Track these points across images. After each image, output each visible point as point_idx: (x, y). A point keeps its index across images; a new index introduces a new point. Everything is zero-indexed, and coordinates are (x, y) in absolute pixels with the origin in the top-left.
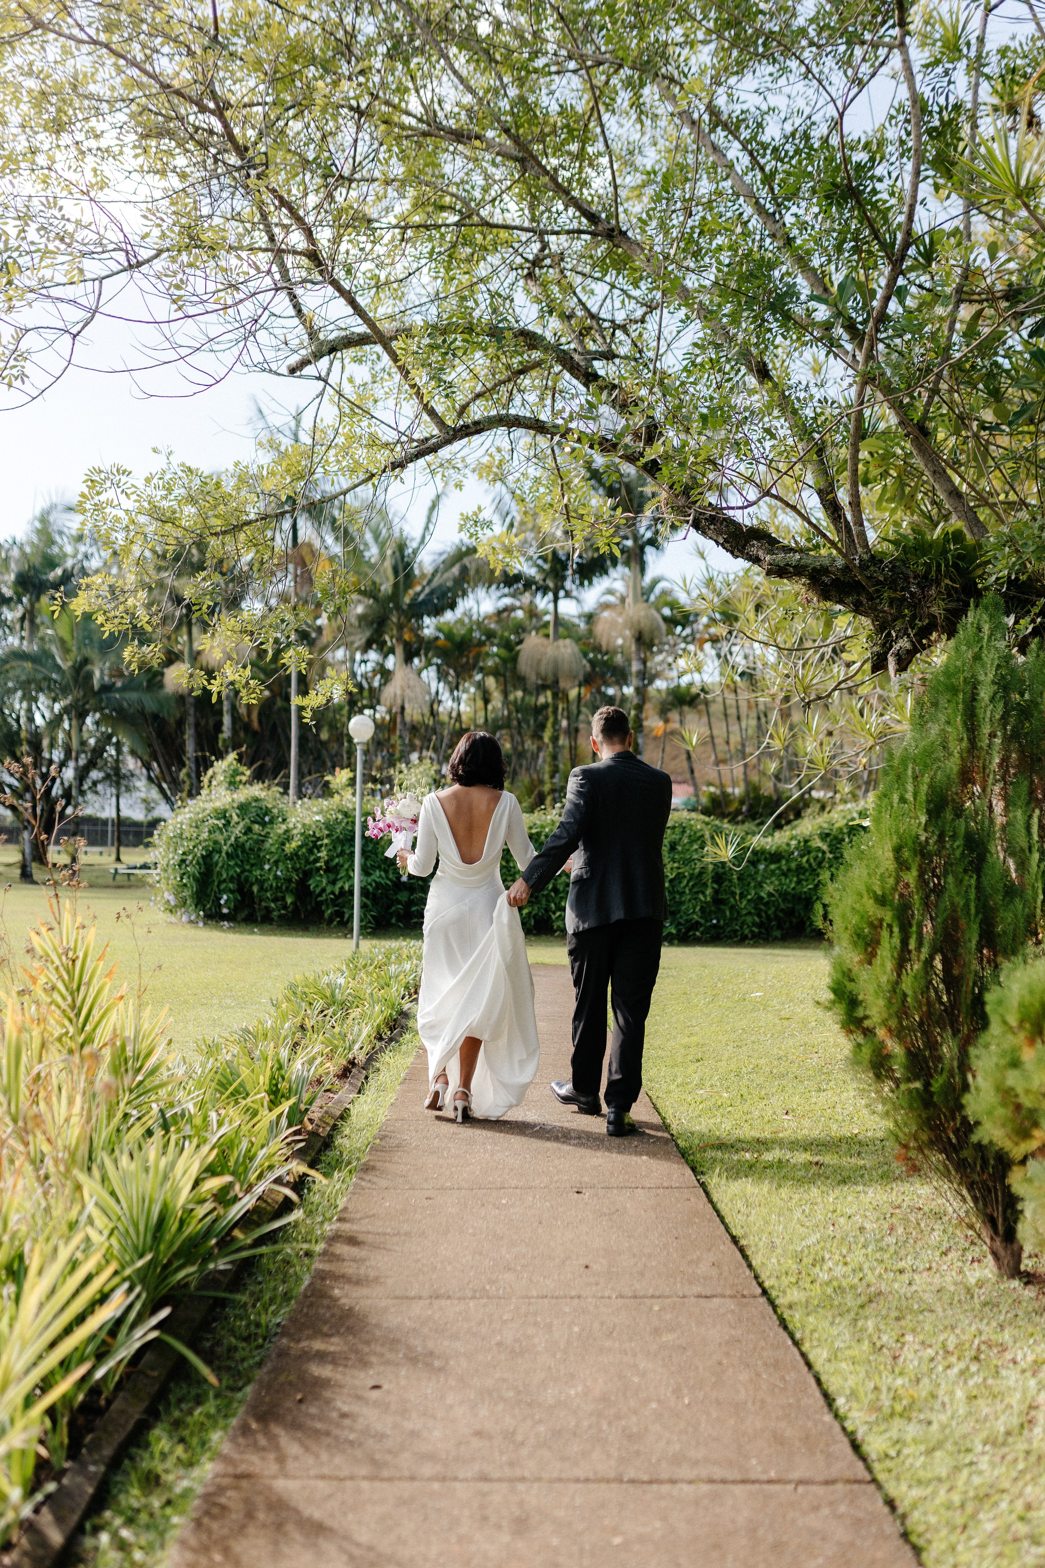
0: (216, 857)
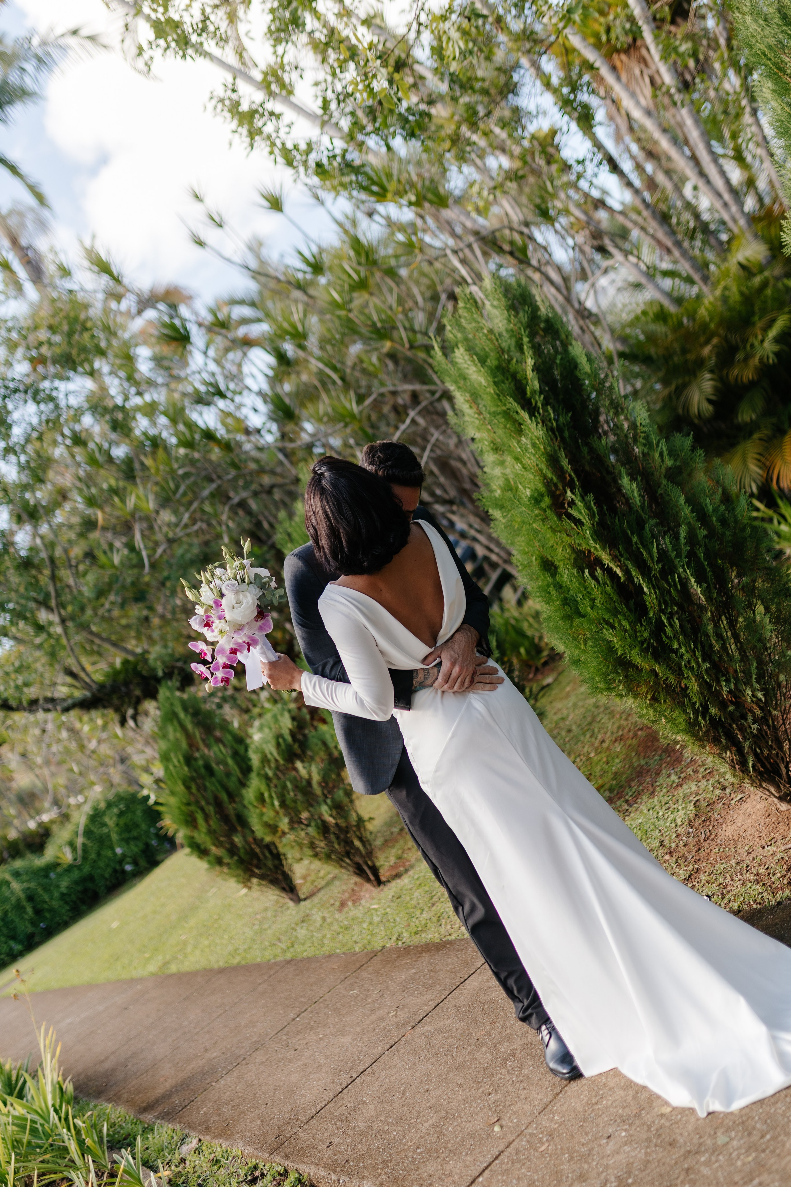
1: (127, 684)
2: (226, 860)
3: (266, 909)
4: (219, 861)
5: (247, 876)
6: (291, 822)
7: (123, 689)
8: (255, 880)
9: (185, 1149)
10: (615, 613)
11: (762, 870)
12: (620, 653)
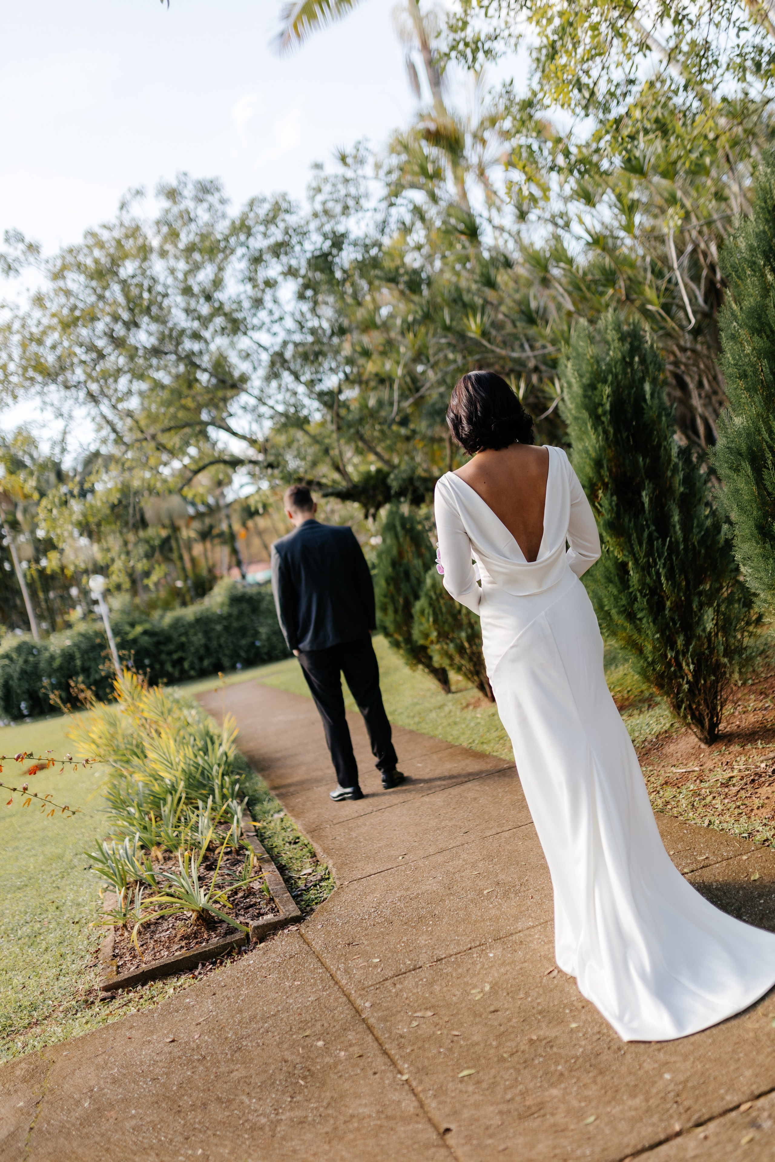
0: (11, 682)
1: (375, 488)
2: (403, 645)
3: (429, 690)
4: (396, 645)
5: (414, 662)
6: (439, 635)
7: (371, 492)
8: (421, 667)
9: (276, 816)
10: (609, 580)
11: (652, 779)
12: (606, 608)
